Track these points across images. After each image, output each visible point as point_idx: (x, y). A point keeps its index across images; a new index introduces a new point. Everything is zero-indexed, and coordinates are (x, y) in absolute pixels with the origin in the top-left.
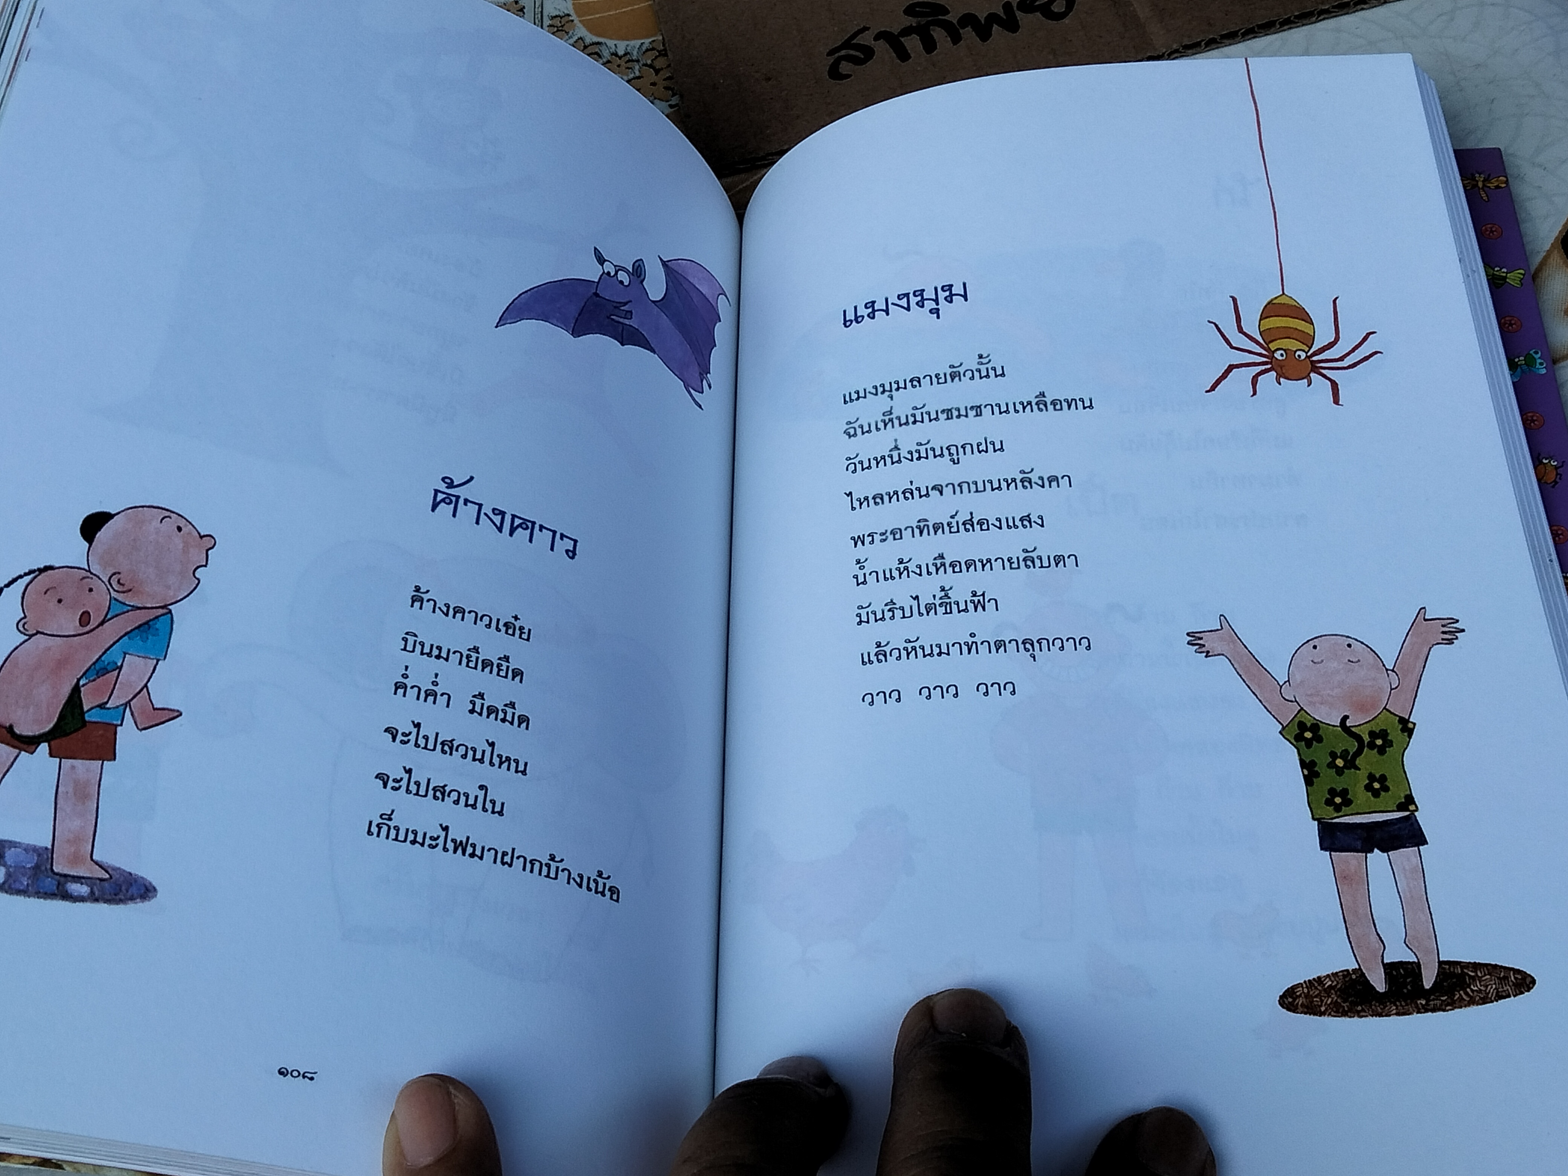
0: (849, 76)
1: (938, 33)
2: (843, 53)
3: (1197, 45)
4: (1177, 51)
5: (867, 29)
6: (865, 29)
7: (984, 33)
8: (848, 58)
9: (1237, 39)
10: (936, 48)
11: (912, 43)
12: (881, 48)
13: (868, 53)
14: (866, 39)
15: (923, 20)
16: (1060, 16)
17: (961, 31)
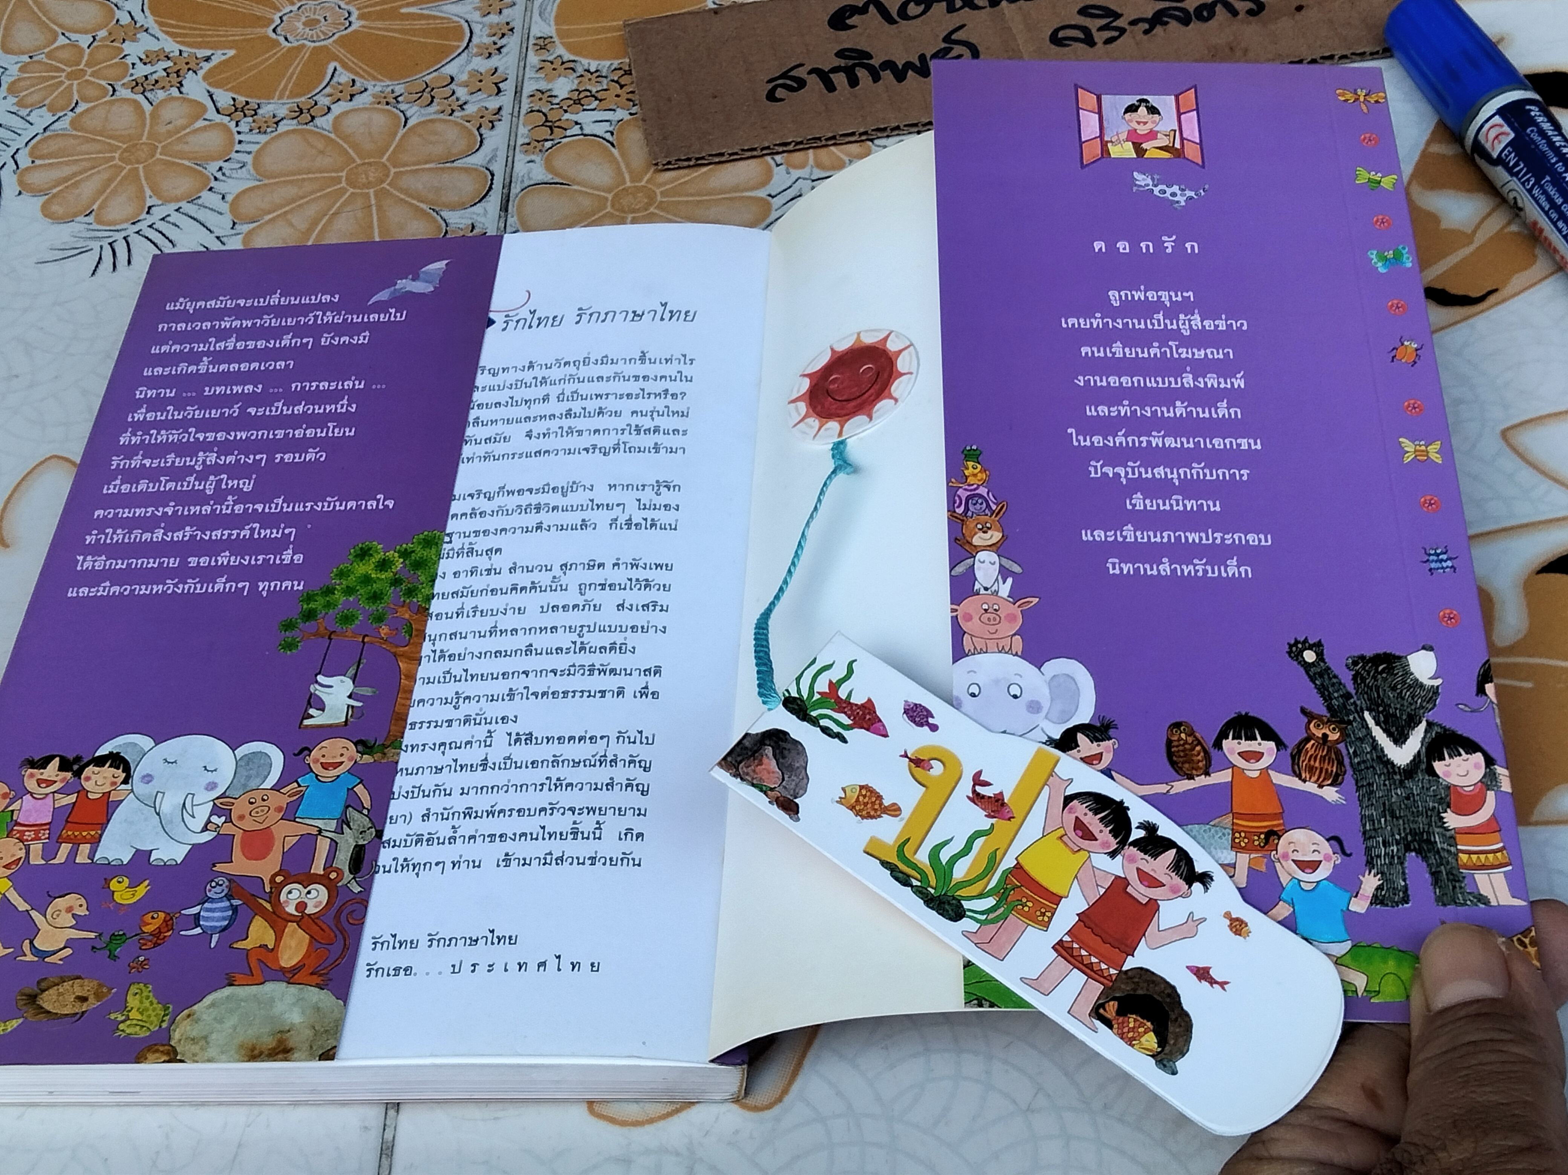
0: (782, 100)
1: (861, 73)
2: (780, 82)
5: (803, 65)
7: (900, 76)
8: (783, 86)
10: (858, 84)
11: (840, 79)
12: (813, 81)
13: (801, 83)
14: (801, 73)
15: (851, 62)
17: (881, 73)
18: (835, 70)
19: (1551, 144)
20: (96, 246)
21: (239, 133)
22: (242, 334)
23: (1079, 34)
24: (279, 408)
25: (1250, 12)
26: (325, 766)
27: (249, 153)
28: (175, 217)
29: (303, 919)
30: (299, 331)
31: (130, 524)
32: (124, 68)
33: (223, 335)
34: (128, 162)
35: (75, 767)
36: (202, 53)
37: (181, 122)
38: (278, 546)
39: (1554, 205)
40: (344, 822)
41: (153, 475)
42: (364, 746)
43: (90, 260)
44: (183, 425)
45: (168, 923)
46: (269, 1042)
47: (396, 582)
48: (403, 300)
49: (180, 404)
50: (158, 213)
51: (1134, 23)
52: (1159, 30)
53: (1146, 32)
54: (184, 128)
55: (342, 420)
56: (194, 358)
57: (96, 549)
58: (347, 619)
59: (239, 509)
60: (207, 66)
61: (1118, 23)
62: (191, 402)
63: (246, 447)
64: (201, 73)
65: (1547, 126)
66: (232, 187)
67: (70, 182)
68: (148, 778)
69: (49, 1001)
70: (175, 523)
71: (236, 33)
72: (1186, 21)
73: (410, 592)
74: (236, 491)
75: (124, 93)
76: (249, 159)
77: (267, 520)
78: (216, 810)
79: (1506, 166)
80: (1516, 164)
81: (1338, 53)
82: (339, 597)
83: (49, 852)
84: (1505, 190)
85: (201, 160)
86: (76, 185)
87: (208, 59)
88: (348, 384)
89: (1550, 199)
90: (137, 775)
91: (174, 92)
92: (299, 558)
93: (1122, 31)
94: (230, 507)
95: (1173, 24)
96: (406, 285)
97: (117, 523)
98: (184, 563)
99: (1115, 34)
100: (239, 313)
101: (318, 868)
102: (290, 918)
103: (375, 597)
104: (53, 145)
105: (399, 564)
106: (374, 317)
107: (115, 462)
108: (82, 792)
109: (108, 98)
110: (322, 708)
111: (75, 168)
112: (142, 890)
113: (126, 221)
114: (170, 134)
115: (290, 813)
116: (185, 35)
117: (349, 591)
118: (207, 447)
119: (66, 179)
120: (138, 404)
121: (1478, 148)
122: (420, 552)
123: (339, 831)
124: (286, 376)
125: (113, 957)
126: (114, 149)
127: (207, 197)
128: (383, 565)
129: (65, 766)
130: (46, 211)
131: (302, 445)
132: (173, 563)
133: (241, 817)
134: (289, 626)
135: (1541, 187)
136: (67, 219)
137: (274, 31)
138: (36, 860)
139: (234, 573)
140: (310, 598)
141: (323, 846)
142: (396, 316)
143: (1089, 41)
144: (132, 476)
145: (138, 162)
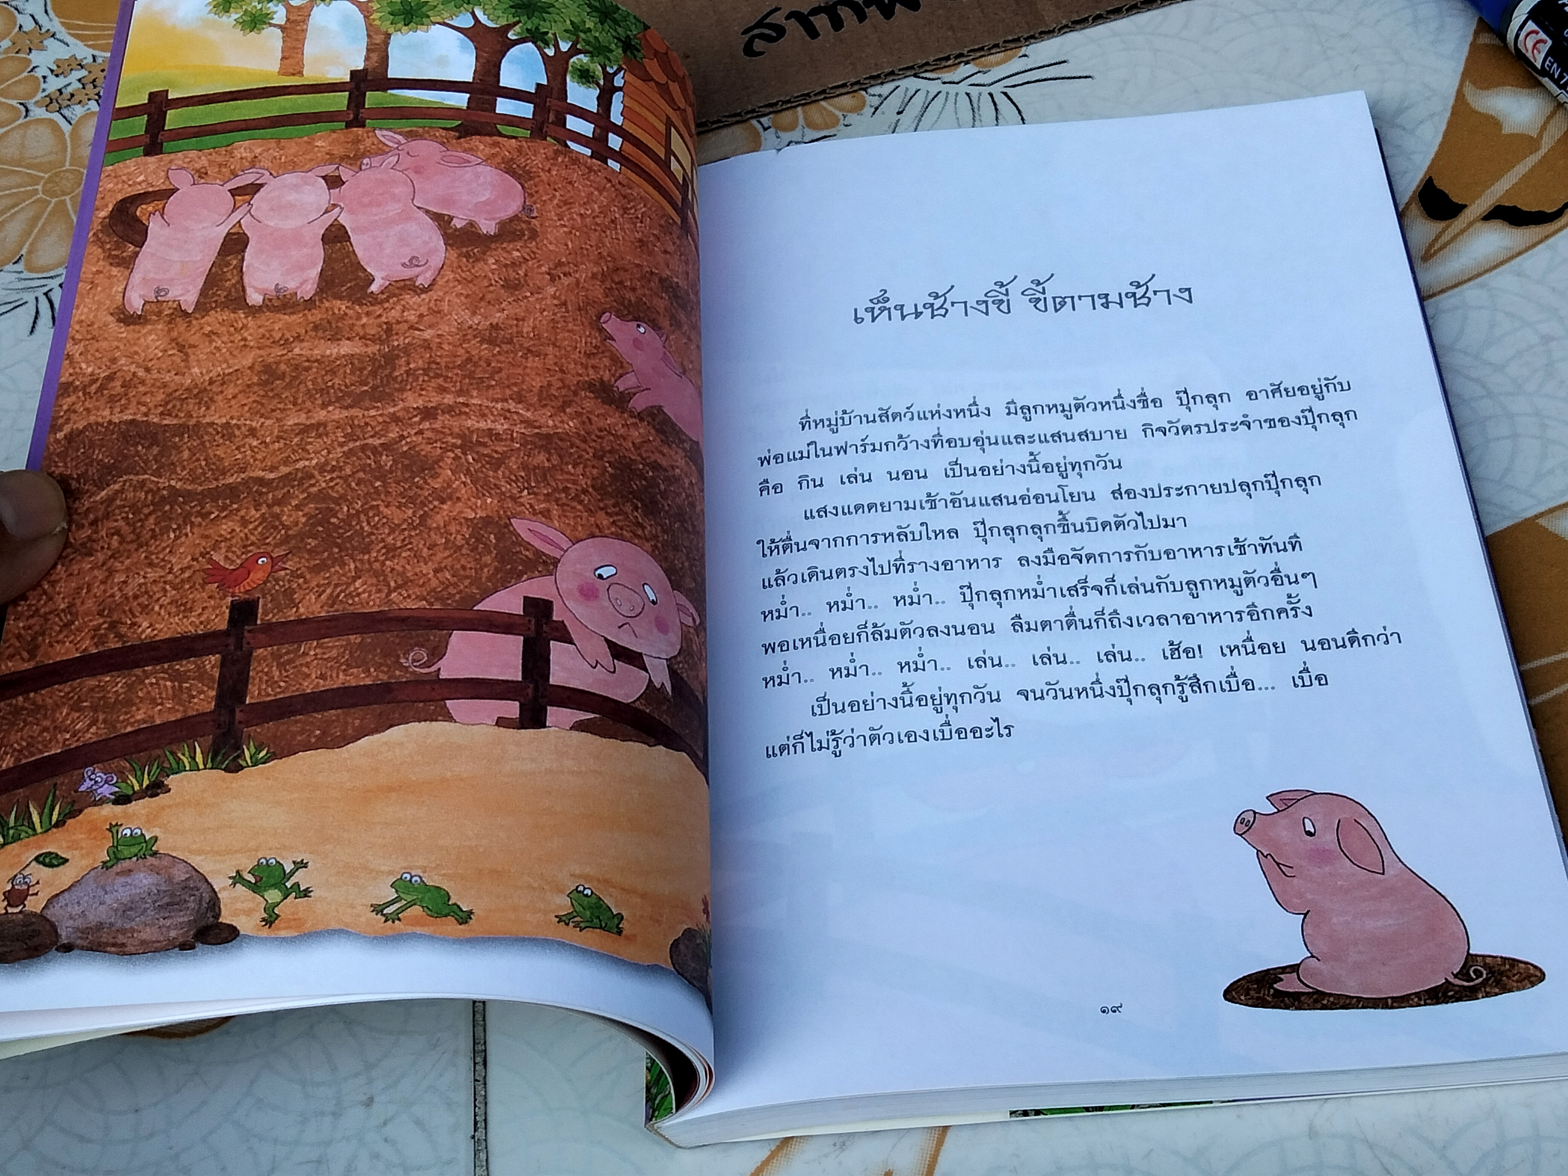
0: (762, 53)
1: (845, 13)
2: (757, 31)
3: (1085, 20)
4: (1066, 26)
5: (779, 9)
6: (777, 9)
7: (887, 11)
8: (762, 37)
9: (1122, 15)
10: (843, 26)
12: (793, 27)
13: (780, 31)
14: (778, 18)
17: (866, 10)
18: (815, 11)
20: (29, 297)
32: (35, 83)
34: (52, 194)
43: (25, 315)
75: (38, 112)
79: (1551, 77)
80: (1561, 76)
109: (21, 121)
116: (96, 37)
121: (1520, 55)
126: (36, 180)
145: (64, 193)
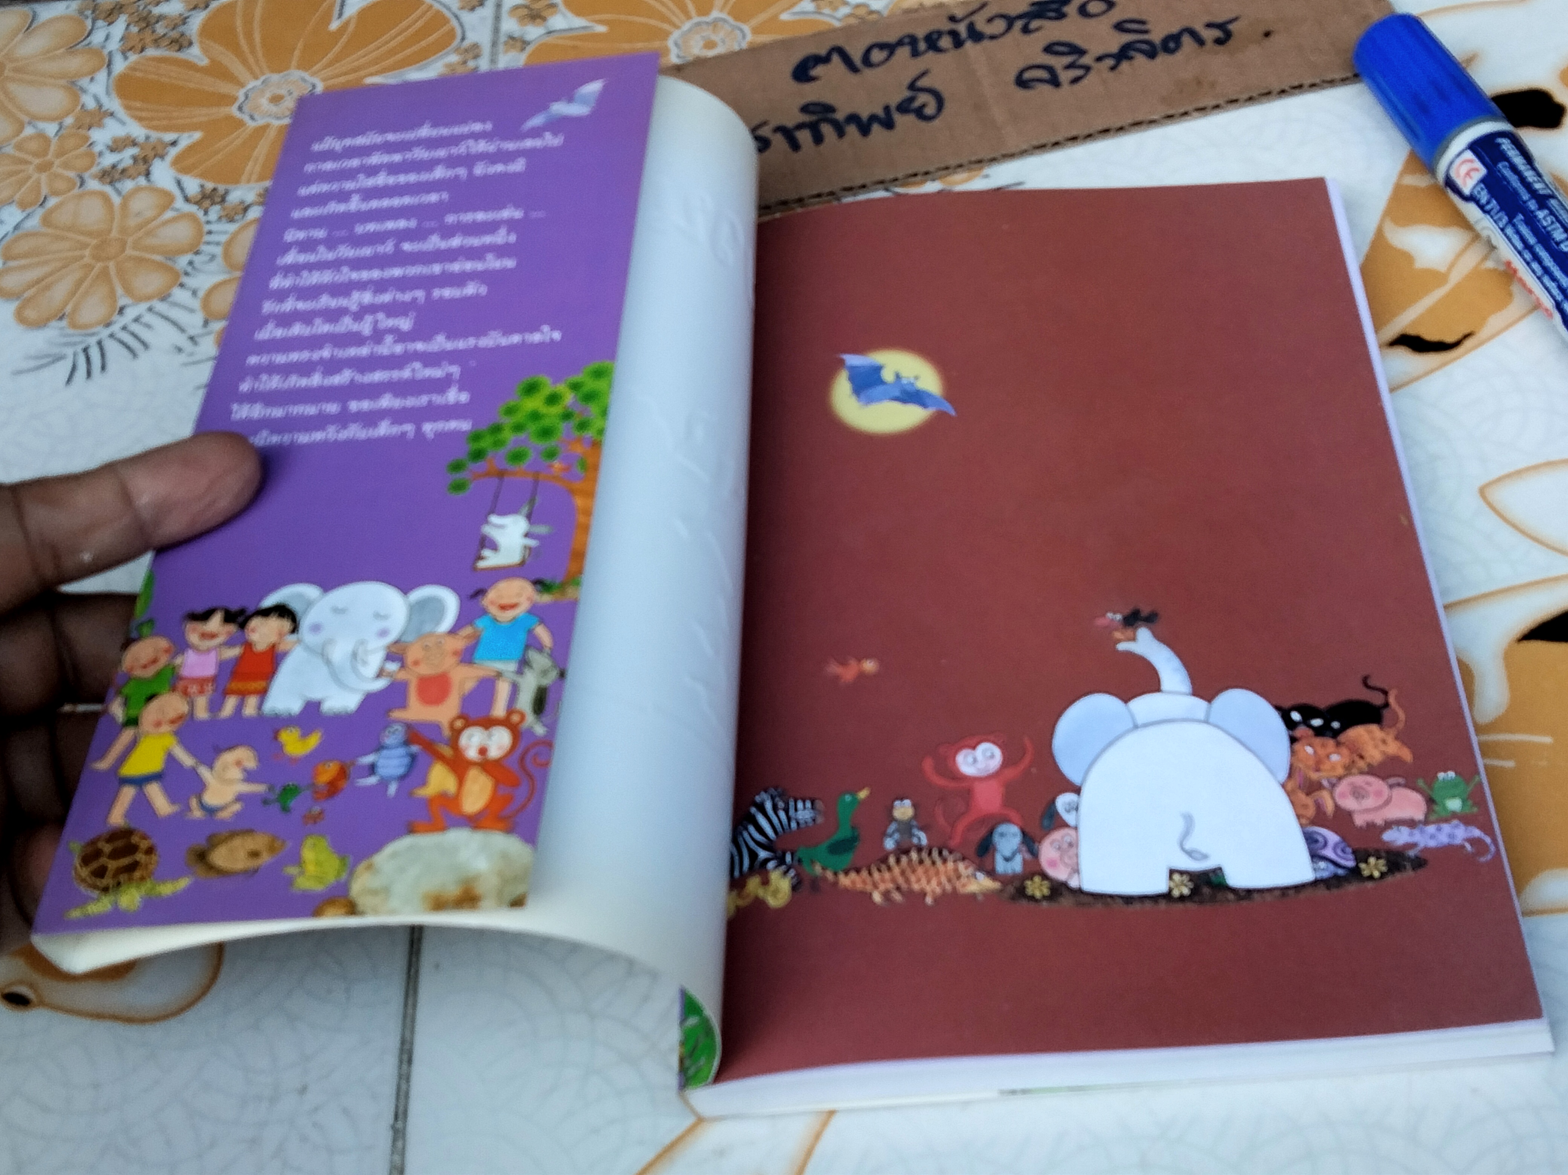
1: (827, 130)
5: (767, 123)
7: (865, 129)
10: (823, 140)
11: (804, 136)
12: (778, 140)
13: (767, 143)
14: (766, 131)
15: (813, 118)
16: (929, 118)
17: (846, 128)
18: (800, 126)
19: (1523, 180)
20: (69, 351)
21: (208, 222)
22: (393, 169)
23: (1043, 74)
24: (434, 242)
25: (1219, 42)
26: (503, 608)
27: (218, 244)
28: (148, 318)
29: (487, 765)
30: (452, 162)
31: (286, 370)
32: (92, 158)
33: (372, 171)
34: (97, 258)
35: (241, 619)
36: (169, 137)
37: (149, 214)
38: (441, 385)
39: (1528, 247)
40: (524, 663)
41: (307, 318)
42: (541, 584)
43: (64, 368)
44: (336, 265)
45: (343, 773)
46: (453, 890)
47: (567, 416)
48: (558, 125)
49: (331, 243)
50: (131, 313)
51: (1099, 59)
52: (1125, 65)
53: (1113, 68)
54: (154, 218)
55: (501, 251)
56: (343, 196)
57: (252, 397)
58: (517, 457)
59: (399, 349)
60: (173, 152)
61: (1086, 60)
62: (342, 241)
63: (402, 284)
64: (169, 158)
65: (1519, 161)
66: (203, 282)
67: (43, 284)
68: (316, 628)
69: (220, 857)
70: (332, 367)
71: (202, 114)
72: (1151, 53)
73: (583, 426)
74: (394, 331)
75: (93, 185)
76: (218, 250)
77: (430, 359)
78: (390, 657)
79: (1477, 202)
80: (1488, 203)
81: (1307, 82)
82: (508, 435)
83: (215, 706)
84: (1478, 227)
85: (171, 254)
86: (48, 287)
87: (174, 143)
88: (506, 213)
89: (1523, 239)
90: (305, 623)
91: (142, 181)
92: (464, 397)
93: (1087, 69)
94: (389, 347)
95: (1140, 60)
96: (560, 108)
97: (272, 369)
98: (345, 409)
99: (1079, 72)
100: (389, 148)
101: (499, 710)
102: (470, 764)
103: (546, 433)
104: (24, 246)
105: (569, 397)
106: (529, 143)
107: (268, 307)
108: (248, 645)
109: (76, 191)
110: (494, 547)
111: (46, 269)
112: (314, 740)
113: (98, 323)
114: (140, 227)
115: (467, 657)
116: (152, 119)
117: (518, 428)
118: (361, 286)
119: (38, 281)
120: (286, 248)
121: (1450, 183)
122: (591, 384)
123: (520, 672)
124: (439, 210)
125: (285, 809)
126: (84, 246)
127: (179, 295)
128: (553, 399)
129: (230, 617)
130: (21, 317)
131: (460, 279)
132: (332, 408)
133: (416, 663)
134: (457, 467)
135: (1514, 225)
136: (40, 324)
137: (240, 108)
138: (202, 713)
139: (398, 416)
140: (476, 437)
141: (503, 690)
142: (551, 140)
143: (1055, 82)
144: (285, 320)
145: (108, 259)
